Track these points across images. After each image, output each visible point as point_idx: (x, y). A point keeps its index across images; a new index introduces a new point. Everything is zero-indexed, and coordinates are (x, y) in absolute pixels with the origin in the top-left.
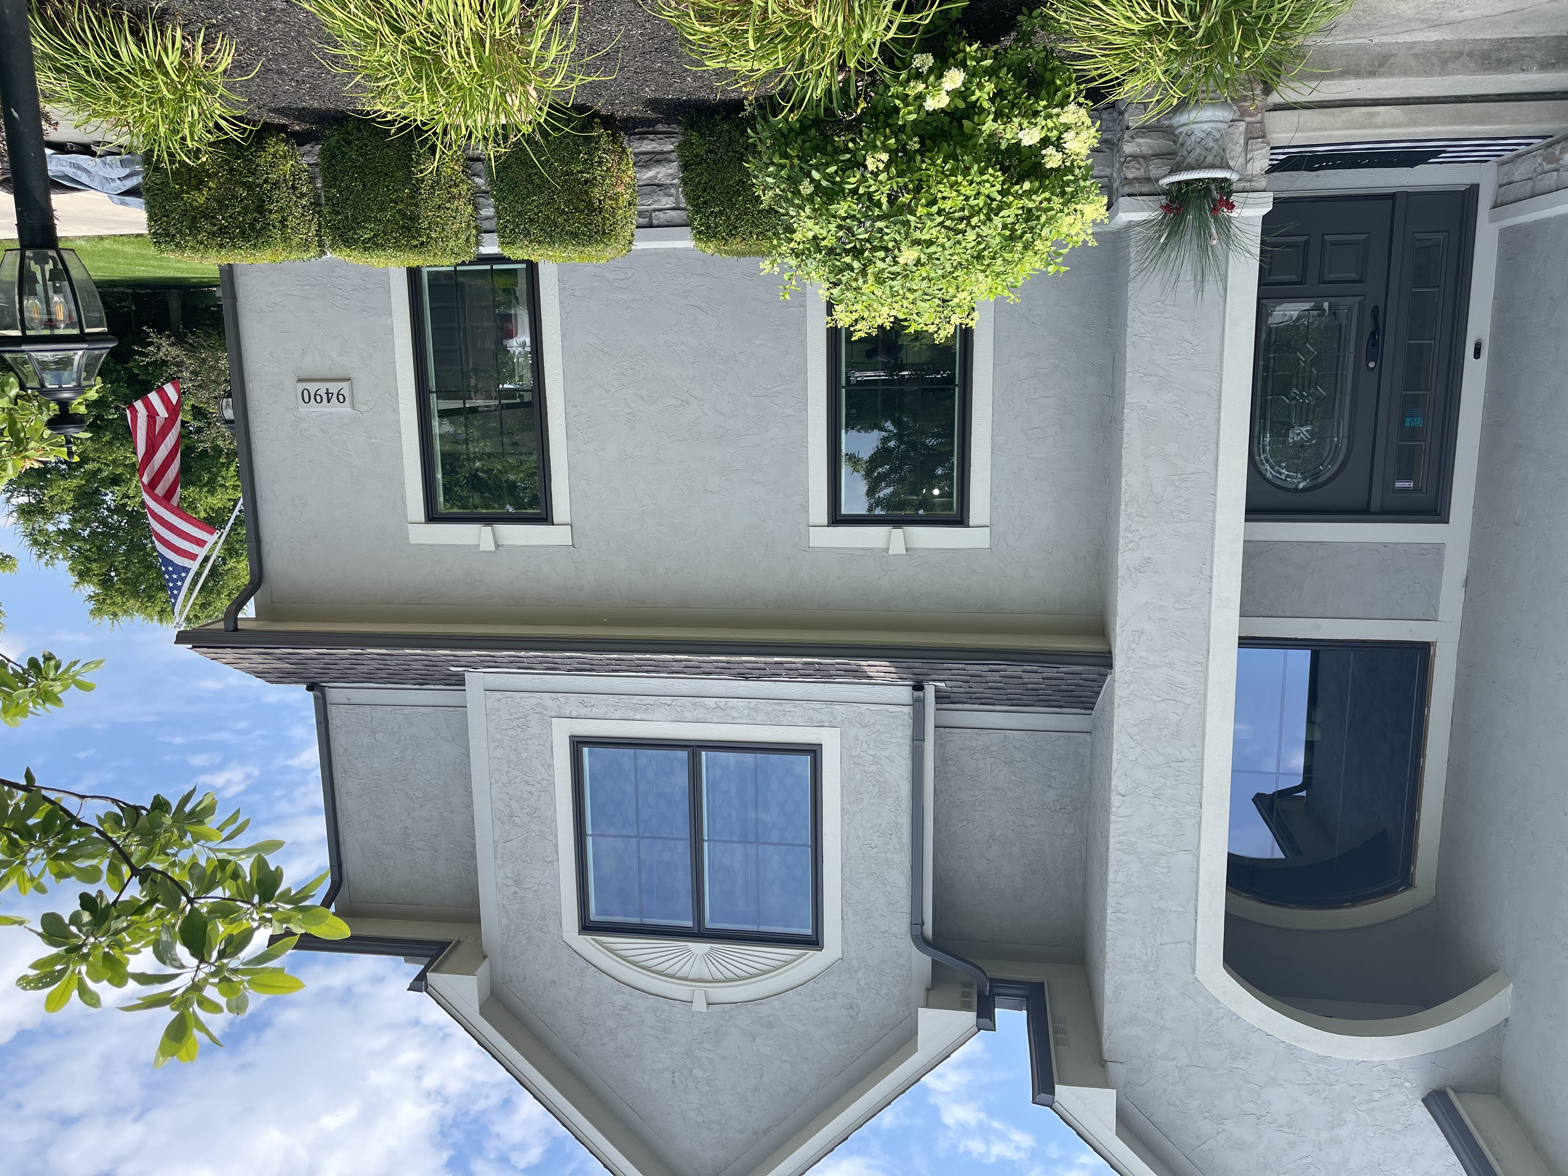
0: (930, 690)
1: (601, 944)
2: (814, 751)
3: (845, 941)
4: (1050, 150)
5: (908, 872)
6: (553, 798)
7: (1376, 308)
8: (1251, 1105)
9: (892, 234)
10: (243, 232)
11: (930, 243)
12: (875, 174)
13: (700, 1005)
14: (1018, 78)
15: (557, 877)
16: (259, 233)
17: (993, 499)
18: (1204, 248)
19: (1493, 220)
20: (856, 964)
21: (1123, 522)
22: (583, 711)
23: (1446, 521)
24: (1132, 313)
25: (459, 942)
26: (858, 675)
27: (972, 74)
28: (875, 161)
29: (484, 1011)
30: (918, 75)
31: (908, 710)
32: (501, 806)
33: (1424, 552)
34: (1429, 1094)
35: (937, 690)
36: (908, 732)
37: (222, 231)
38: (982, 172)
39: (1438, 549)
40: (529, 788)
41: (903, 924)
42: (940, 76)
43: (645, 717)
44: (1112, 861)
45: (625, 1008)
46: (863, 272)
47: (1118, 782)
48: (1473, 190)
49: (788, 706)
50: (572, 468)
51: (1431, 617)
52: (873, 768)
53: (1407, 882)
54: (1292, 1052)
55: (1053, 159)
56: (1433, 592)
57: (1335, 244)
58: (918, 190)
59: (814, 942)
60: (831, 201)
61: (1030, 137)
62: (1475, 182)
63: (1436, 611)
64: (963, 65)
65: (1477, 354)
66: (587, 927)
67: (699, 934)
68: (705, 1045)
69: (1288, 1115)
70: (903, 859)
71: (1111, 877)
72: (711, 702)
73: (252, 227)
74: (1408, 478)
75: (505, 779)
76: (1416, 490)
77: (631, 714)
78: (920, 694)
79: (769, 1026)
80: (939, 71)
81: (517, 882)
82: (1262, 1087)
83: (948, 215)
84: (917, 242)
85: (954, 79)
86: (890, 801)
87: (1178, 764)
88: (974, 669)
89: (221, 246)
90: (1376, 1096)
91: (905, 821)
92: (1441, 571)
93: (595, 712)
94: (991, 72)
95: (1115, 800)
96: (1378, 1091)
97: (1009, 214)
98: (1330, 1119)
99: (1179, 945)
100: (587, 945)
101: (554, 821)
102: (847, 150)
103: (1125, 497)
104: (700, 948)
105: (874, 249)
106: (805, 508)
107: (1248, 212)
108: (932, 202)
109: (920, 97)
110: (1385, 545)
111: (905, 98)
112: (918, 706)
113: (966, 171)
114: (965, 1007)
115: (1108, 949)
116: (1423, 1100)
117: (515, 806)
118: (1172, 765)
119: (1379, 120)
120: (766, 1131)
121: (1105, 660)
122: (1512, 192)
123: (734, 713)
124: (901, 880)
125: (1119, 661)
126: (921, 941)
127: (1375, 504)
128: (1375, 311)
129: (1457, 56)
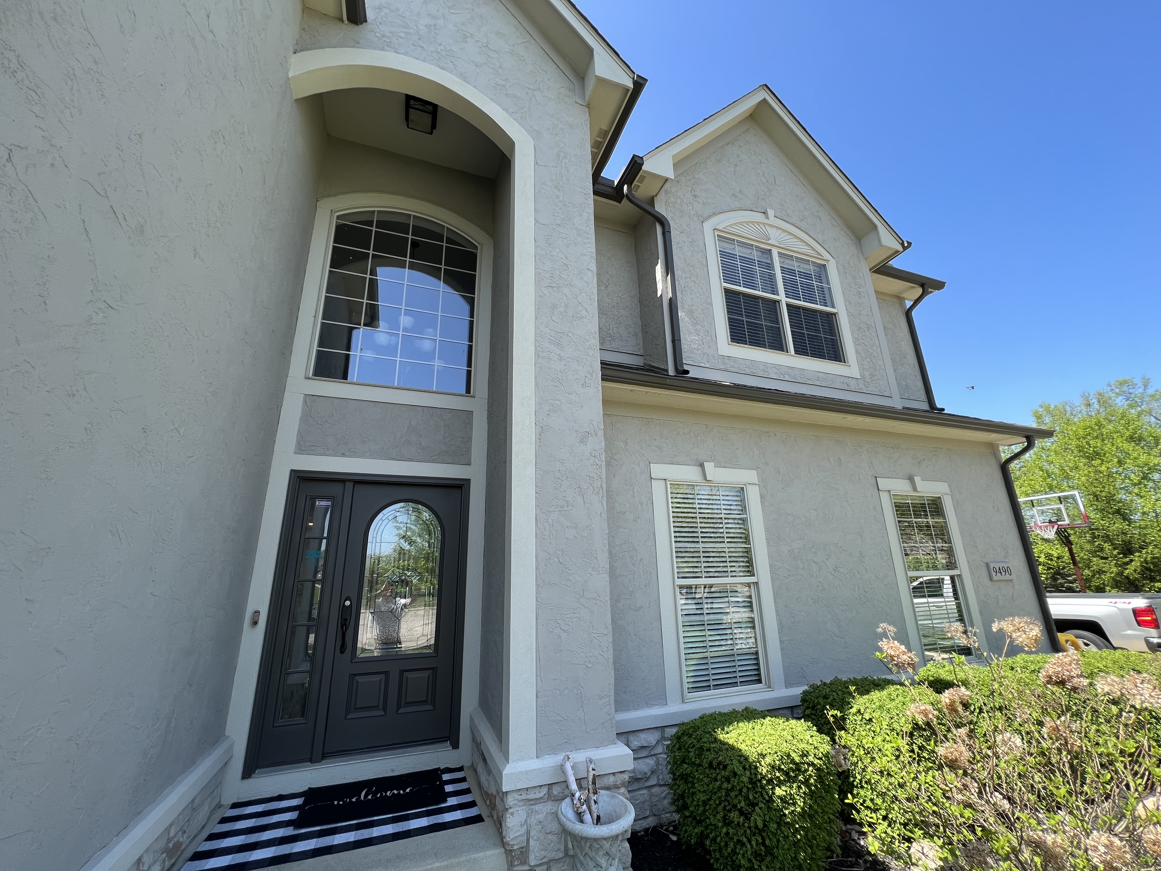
3: (703, 232)
7: (342, 652)
8: (492, 56)
19: (232, 749)
20: (695, 219)
23: (292, 471)
29: (875, 227)
33: (313, 448)
34: (361, 24)
39: (301, 449)
43: (818, 374)
48: (247, 773)
51: (310, 399)
56: (307, 417)
57: (376, 707)
62: (246, 781)
63: (305, 402)
65: (256, 616)
68: (763, 193)
69: (466, 42)
79: (734, 195)
82: (485, 63)
87: (551, 285)
90: (403, 35)
92: (299, 432)
96: (401, 38)
98: (437, 31)
99: (544, 164)
110: (343, 455)
116: (366, 21)
118: (556, 285)
126: (663, 222)
127: (349, 487)
128: (342, 650)
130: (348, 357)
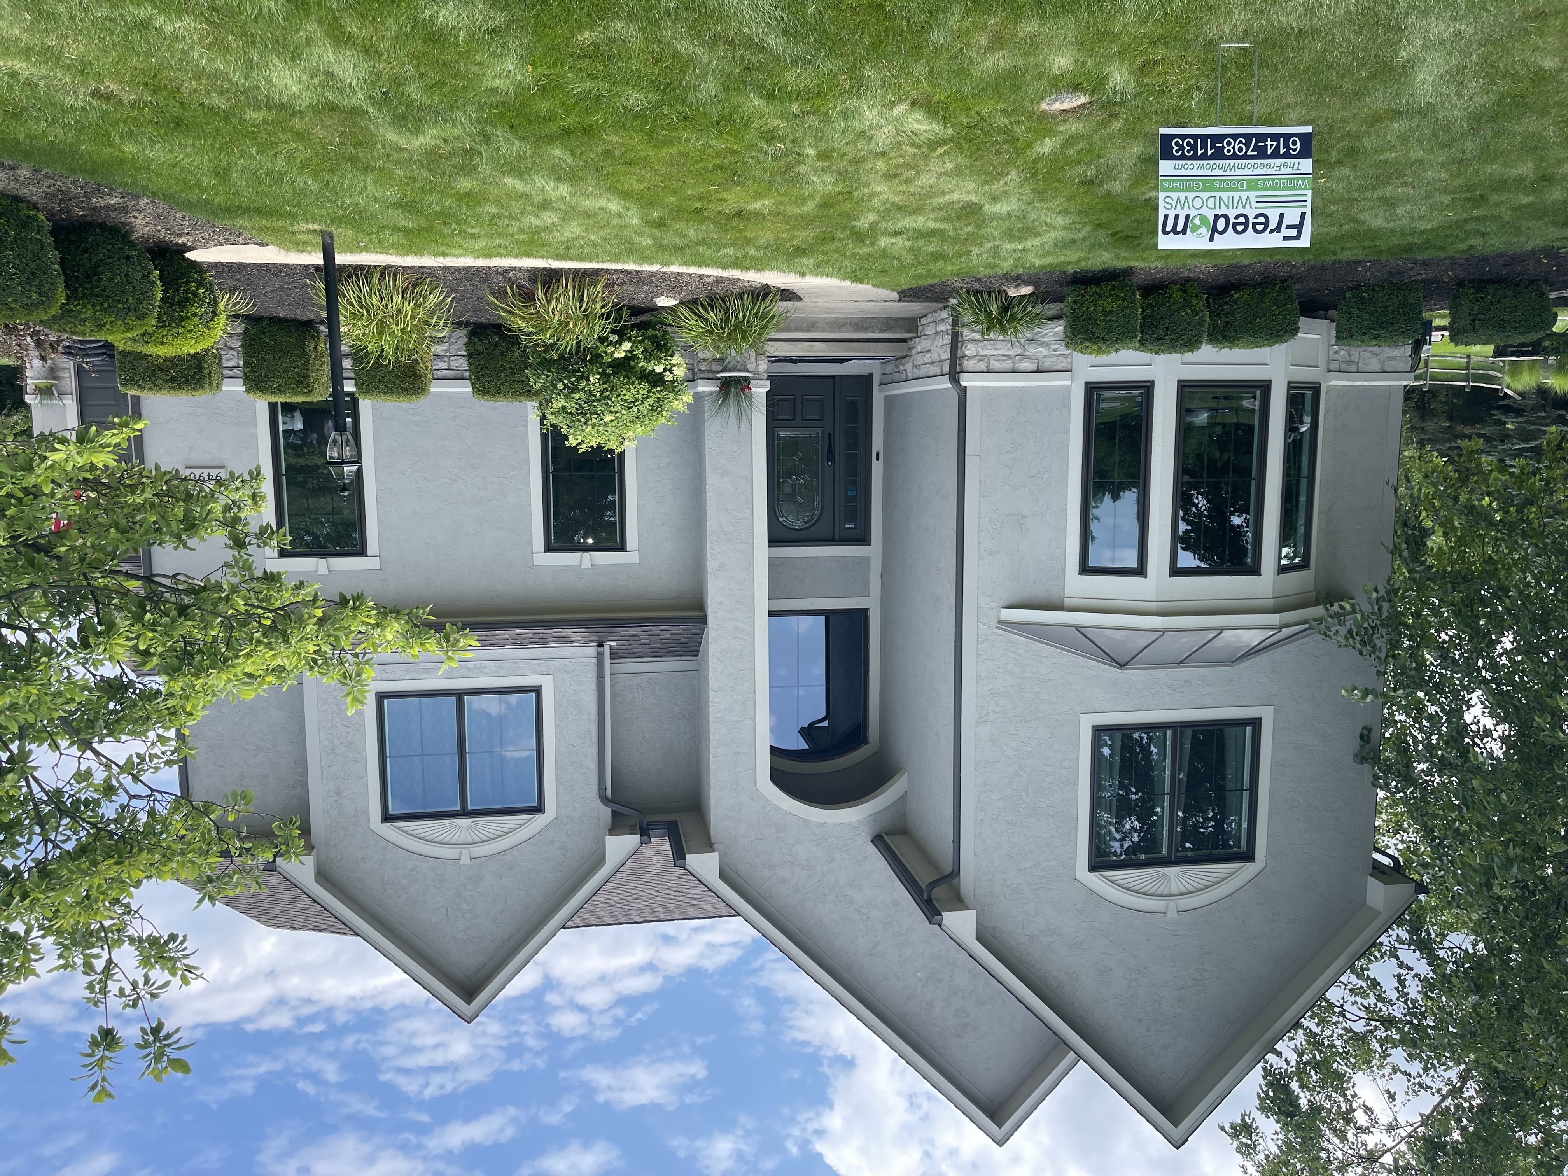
0: (607, 646)
1: (398, 828)
2: (537, 691)
3: (558, 807)
4: (667, 373)
5: (596, 759)
6: (364, 736)
7: (830, 433)
9: (599, 408)
10: (187, 380)
11: (617, 412)
12: (593, 384)
13: (465, 860)
14: (652, 343)
15: (366, 788)
16: (198, 381)
17: (640, 536)
18: (739, 406)
20: (566, 820)
21: (709, 545)
22: (385, 676)
23: (870, 544)
24: (707, 437)
26: (563, 639)
27: (633, 343)
28: (594, 378)
29: (318, 880)
30: (611, 343)
31: (594, 660)
32: (326, 743)
33: (861, 560)
34: (874, 838)
35: (611, 648)
36: (595, 674)
37: (173, 379)
38: (640, 384)
39: (868, 559)
40: (347, 729)
41: (594, 791)
42: (621, 344)
43: (427, 677)
44: (712, 729)
45: (413, 870)
46: (586, 423)
47: (713, 684)
48: (871, 375)
49: (522, 664)
50: (380, 522)
51: (866, 596)
52: (574, 698)
53: (865, 740)
54: (807, 823)
55: (669, 377)
56: (867, 582)
57: (808, 400)
58: (611, 391)
59: (539, 809)
60: (572, 393)
61: (659, 369)
62: (868, 372)
63: (869, 592)
64: (629, 339)
65: (878, 458)
66: (387, 818)
67: (464, 813)
68: (469, 887)
70: (594, 751)
71: (711, 737)
72: (471, 664)
73: (193, 377)
74: (850, 523)
75: (329, 725)
76: (855, 528)
77: (418, 676)
78: (601, 649)
79: (510, 868)
80: (620, 342)
81: (338, 793)
83: (625, 401)
84: (612, 412)
85: (627, 346)
86: (585, 717)
87: (743, 672)
88: (634, 631)
89: (171, 388)
90: (849, 842)
91: (594, 728)
92: (870, 570)
93: (393, 676)
94: (641, 342)
95: (712, 694)
96: (849, 839)
97: (651, 400)
99: (748, 772)
100: (389, 830)
101: (365, 749)
102: (579, 371)
103: (709, 532)
104: (464, 822)
105: (591, 414)
106: (530, 543)
107: (758, 390)
108: (619, 396)
109: (613, 352)
110: (842, 558)
111: (606, 353)
112: (600, 657)
113: (633, 383)
114: (633, 833)
115: (712, 779)
116: (872, 841)
117: (336, 742)
118: (739, 672)
119: (815, 348)
120: (509, 939)
121: (704, 620)
122: (889, 378)
123: (486, 671)
124: (592, 764)
125: (710, 619)
126: (604, 799)
127: (837, 537)
128: (829, 435)
129: (845, 324)
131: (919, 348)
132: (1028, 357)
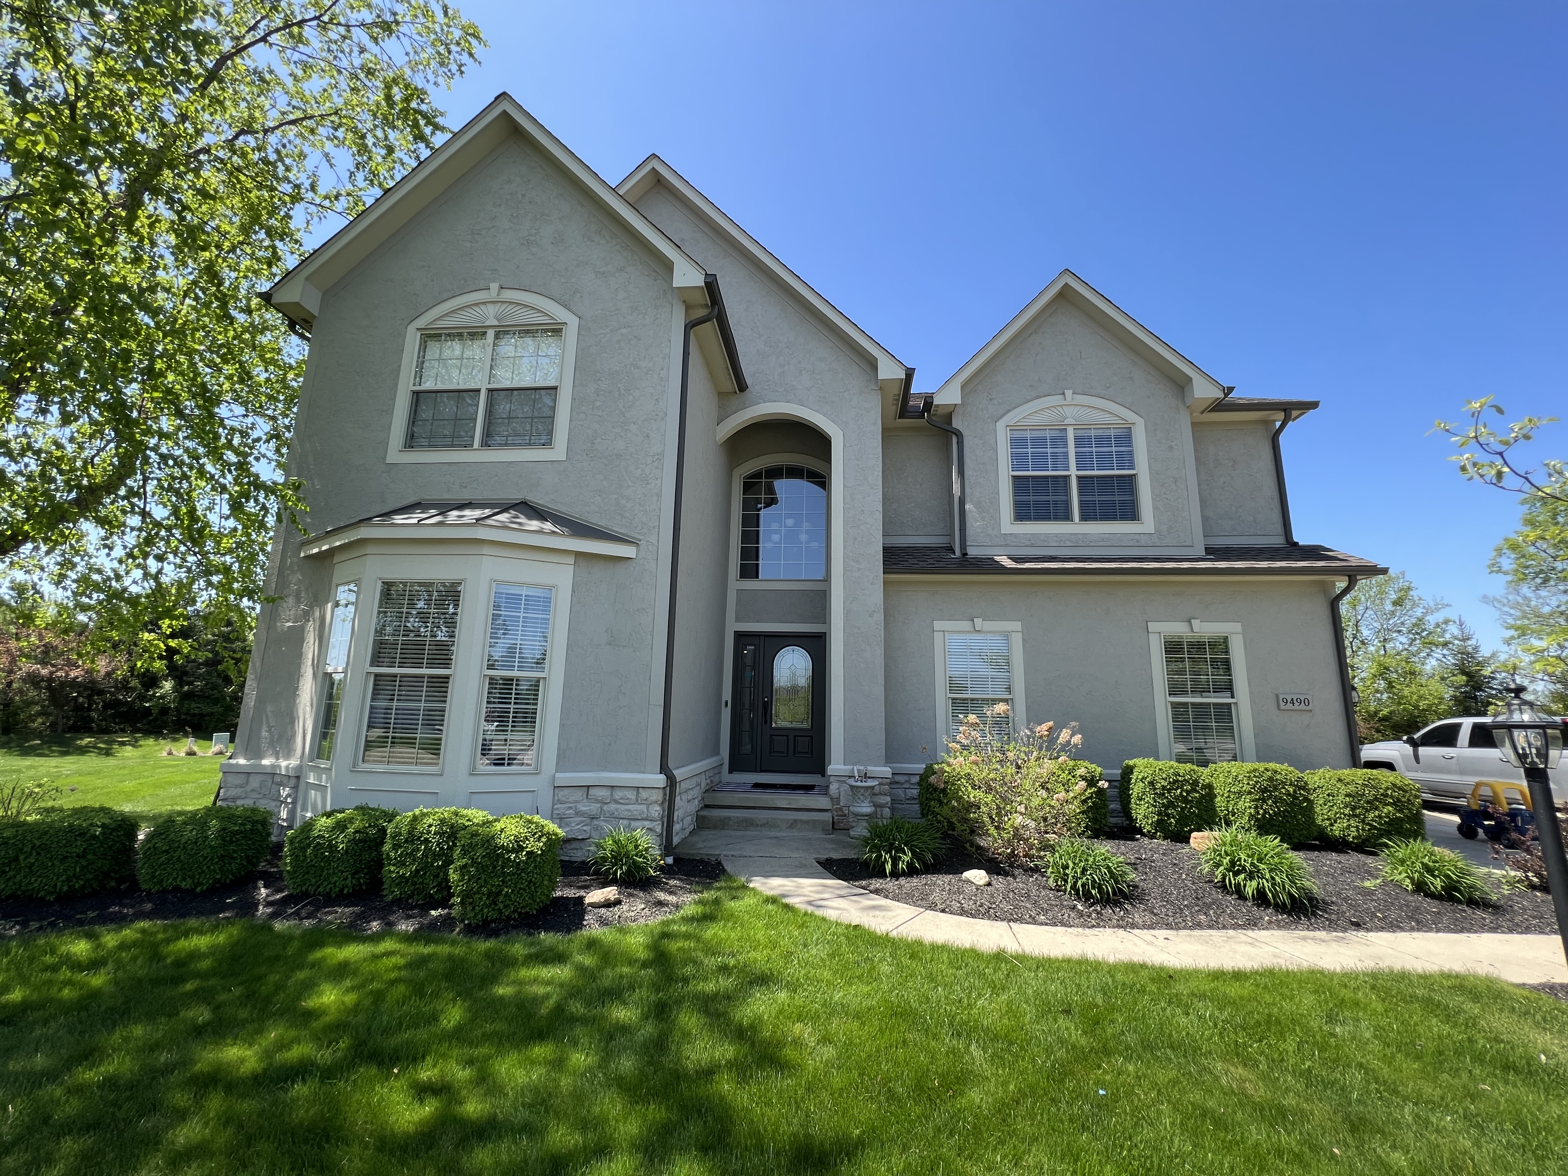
0: (958, 553)
1: (1123, 419)
3: (995, 431)
5: (966, 466)
6: (1153, 491)
8: (817, 377)
13: (1070, 391)
15: (1148, 451)
17: (933, 644)
19: (723, 759)
20: (989, 422)
22: (1136, 537)
23: (735, 632)
25: (1202, 412)
29: (1190, 380)
31: (969, 543)
32: (1182, 486)
33: (744, 619)
34: (745, 390)
35: (954, 553)
36: (968, 533)
39: (737, 620)
40: (1167, 497)
41: (967, 441)
44: (880, 480)
45: (1108, 387)
47: (879, 517)
48: (730, 772)
49: (1026, 543)
51: (740, 591)
52: (984, 516)
54: (802, 403)
56: (740, 602)
62: (731, 775)
63: (738, 593)
65: (726, 702)
68: (1064, 373)
70: (968, 473)
72: (1068, 544)
75: (1181, 501)
76: (745, 646)
77: (1110, 536)
78: (964, 552)
79: (1031, 386)
81: (1171, 448)
86: (975, 500)
87: (854, 526)
92: (735, 611)
93: (1130, 537)
96: (766, 389)
99: (850, 446)
100: (1132, 417)
101: (1152, 481)
104: (1069, 422)
106: (1024, 640)
110: (758, 621)
112: (964, 546)
116: (748, 388)
117: (1174, 487)
118: (857, 525)
120: (1032, 334)
121: (886, 570)
122: (717, 771)
123: (1055, 538)
124: (969, 462)
125: (881, 570)
126: (959, 435)
127: (762, 639)
129: (763, 825)
130: (757, 565)
131: (696, 802)
132: (597, 801)
